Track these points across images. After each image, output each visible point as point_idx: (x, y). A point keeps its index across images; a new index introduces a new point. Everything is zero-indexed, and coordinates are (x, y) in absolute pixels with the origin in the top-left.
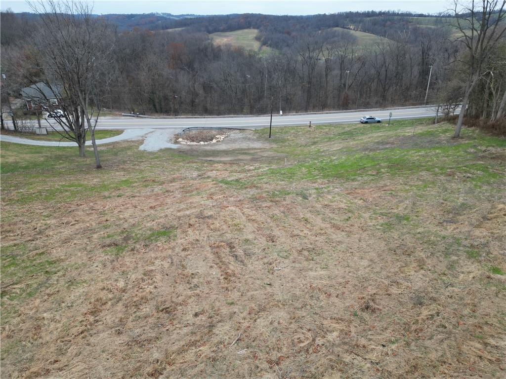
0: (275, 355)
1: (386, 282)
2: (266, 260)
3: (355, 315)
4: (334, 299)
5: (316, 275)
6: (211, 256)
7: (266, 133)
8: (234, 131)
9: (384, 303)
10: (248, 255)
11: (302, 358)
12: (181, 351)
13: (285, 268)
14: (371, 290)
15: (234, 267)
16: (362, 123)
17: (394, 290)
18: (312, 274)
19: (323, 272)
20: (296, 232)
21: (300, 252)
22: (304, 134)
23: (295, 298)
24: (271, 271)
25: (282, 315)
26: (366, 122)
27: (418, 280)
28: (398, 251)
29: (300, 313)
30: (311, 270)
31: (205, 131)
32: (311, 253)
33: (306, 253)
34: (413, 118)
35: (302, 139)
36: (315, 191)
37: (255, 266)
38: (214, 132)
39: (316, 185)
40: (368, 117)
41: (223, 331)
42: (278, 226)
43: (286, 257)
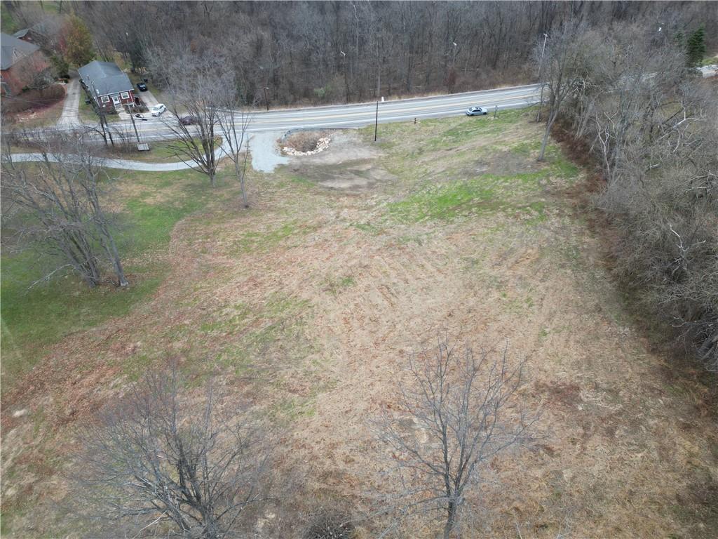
0: (419, 333)
1: (459, 304)
2: (407, 295)
3: (445, 318)
4: (438, 312)
5: (430, 302)
6: (380, 294)
7: (371, 134)
8: (337, 132)
9: (457, 313)
10: (398, 293)
11: (428, 333)
12: (388, 334)
13: (416, 299)
14: (452, 308)
15: (393, 299)
16: (468, 115)
17: (461, 307)
18: (429, 301)
19: (433, 300)
20: (418, 276)
21: (422, 290)
22: (409, 134)
23: (422, 313)
24: (411, 301)
25: (419, 320)
26: (472, 115)
27: (472, 302)
28: (467, 287)
29: (425, 319)
30: (428, 299)
31: (306, 133)
32: (427, 289)
33: (424, 290)
34: (520, 105)
35: (409, 143)
36: (425, 236)
37: (403, 299)
38: (316, 134)
39: (426, 230)
40: (474, 109)
41: (399, 326)
42: (408, 271)
43: (416, 293)
